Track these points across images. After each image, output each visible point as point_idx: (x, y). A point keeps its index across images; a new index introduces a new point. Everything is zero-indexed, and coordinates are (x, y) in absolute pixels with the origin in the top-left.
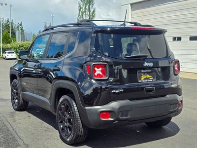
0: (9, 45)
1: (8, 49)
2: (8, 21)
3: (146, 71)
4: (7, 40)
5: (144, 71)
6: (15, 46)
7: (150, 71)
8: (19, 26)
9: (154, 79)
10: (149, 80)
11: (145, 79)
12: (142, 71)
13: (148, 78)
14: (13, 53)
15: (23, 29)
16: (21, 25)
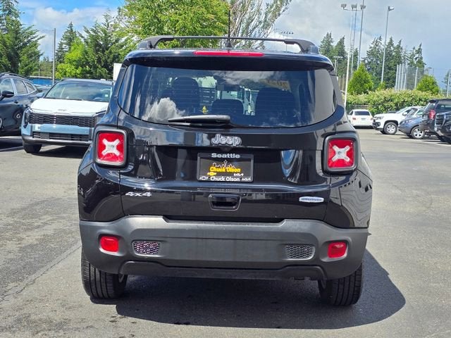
0: (362, 98)
1: (359, 105)
2: (391, 43)
3: (225, 156)
4: (362, 85)
5: (219, 156)
6: (375, 99)
7: (238, 156)
8: (413, 55)
9: (246, 175)
10: (229, 179)
11: (219, 174)
12: (214, 155)
13: (231, 174)
14: (367, 114)
15: (424, 60)
16: (419, 51)
